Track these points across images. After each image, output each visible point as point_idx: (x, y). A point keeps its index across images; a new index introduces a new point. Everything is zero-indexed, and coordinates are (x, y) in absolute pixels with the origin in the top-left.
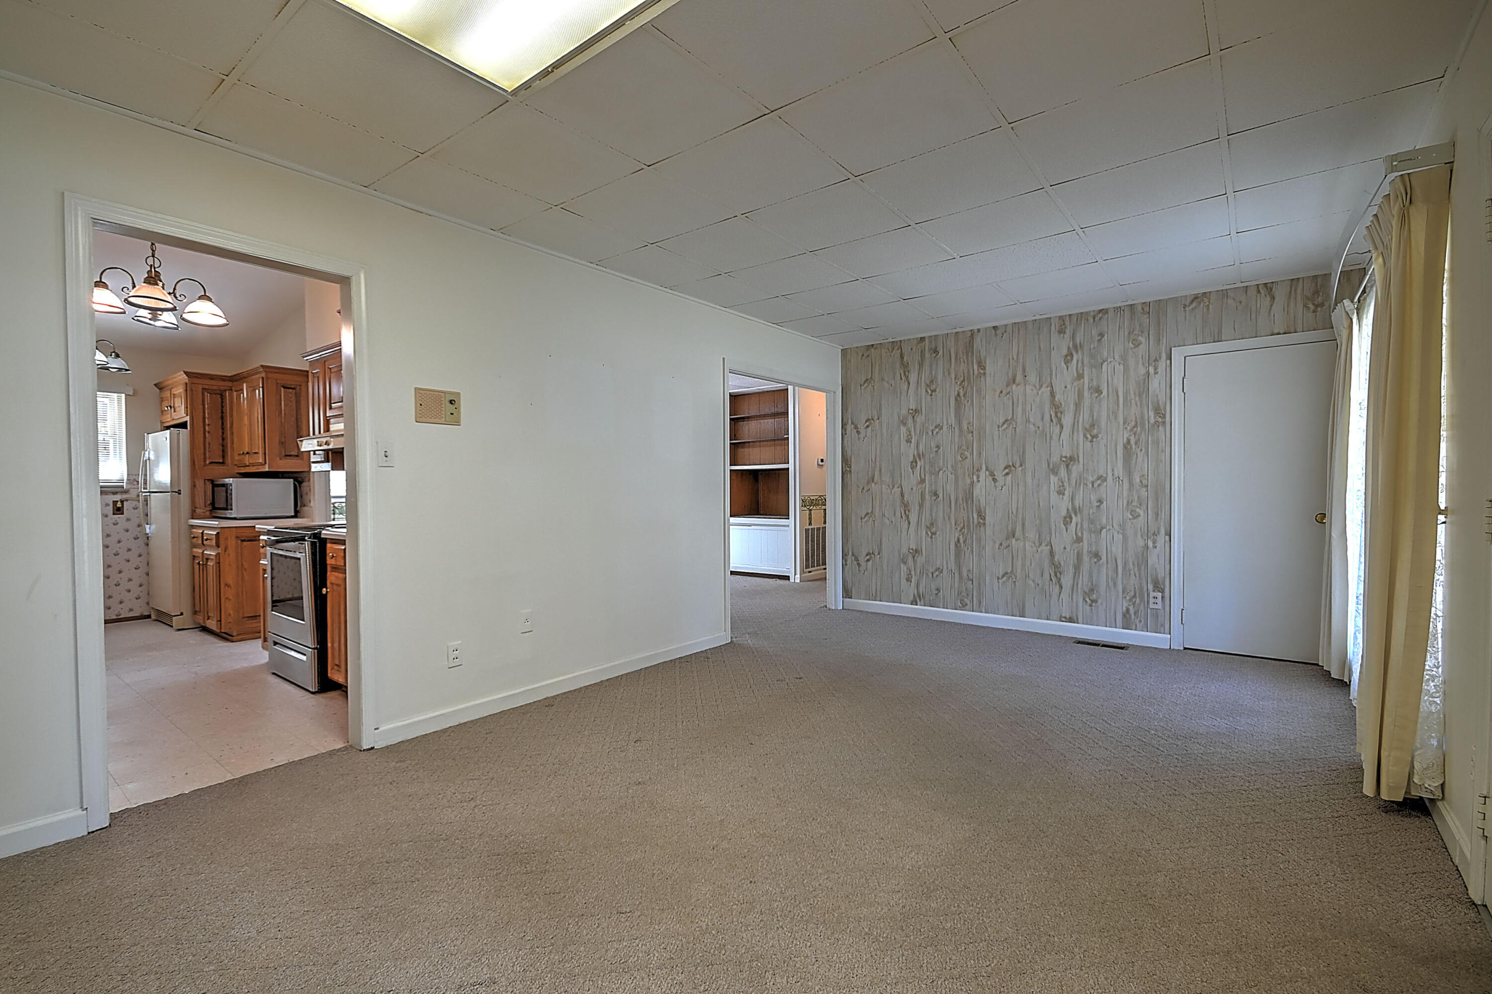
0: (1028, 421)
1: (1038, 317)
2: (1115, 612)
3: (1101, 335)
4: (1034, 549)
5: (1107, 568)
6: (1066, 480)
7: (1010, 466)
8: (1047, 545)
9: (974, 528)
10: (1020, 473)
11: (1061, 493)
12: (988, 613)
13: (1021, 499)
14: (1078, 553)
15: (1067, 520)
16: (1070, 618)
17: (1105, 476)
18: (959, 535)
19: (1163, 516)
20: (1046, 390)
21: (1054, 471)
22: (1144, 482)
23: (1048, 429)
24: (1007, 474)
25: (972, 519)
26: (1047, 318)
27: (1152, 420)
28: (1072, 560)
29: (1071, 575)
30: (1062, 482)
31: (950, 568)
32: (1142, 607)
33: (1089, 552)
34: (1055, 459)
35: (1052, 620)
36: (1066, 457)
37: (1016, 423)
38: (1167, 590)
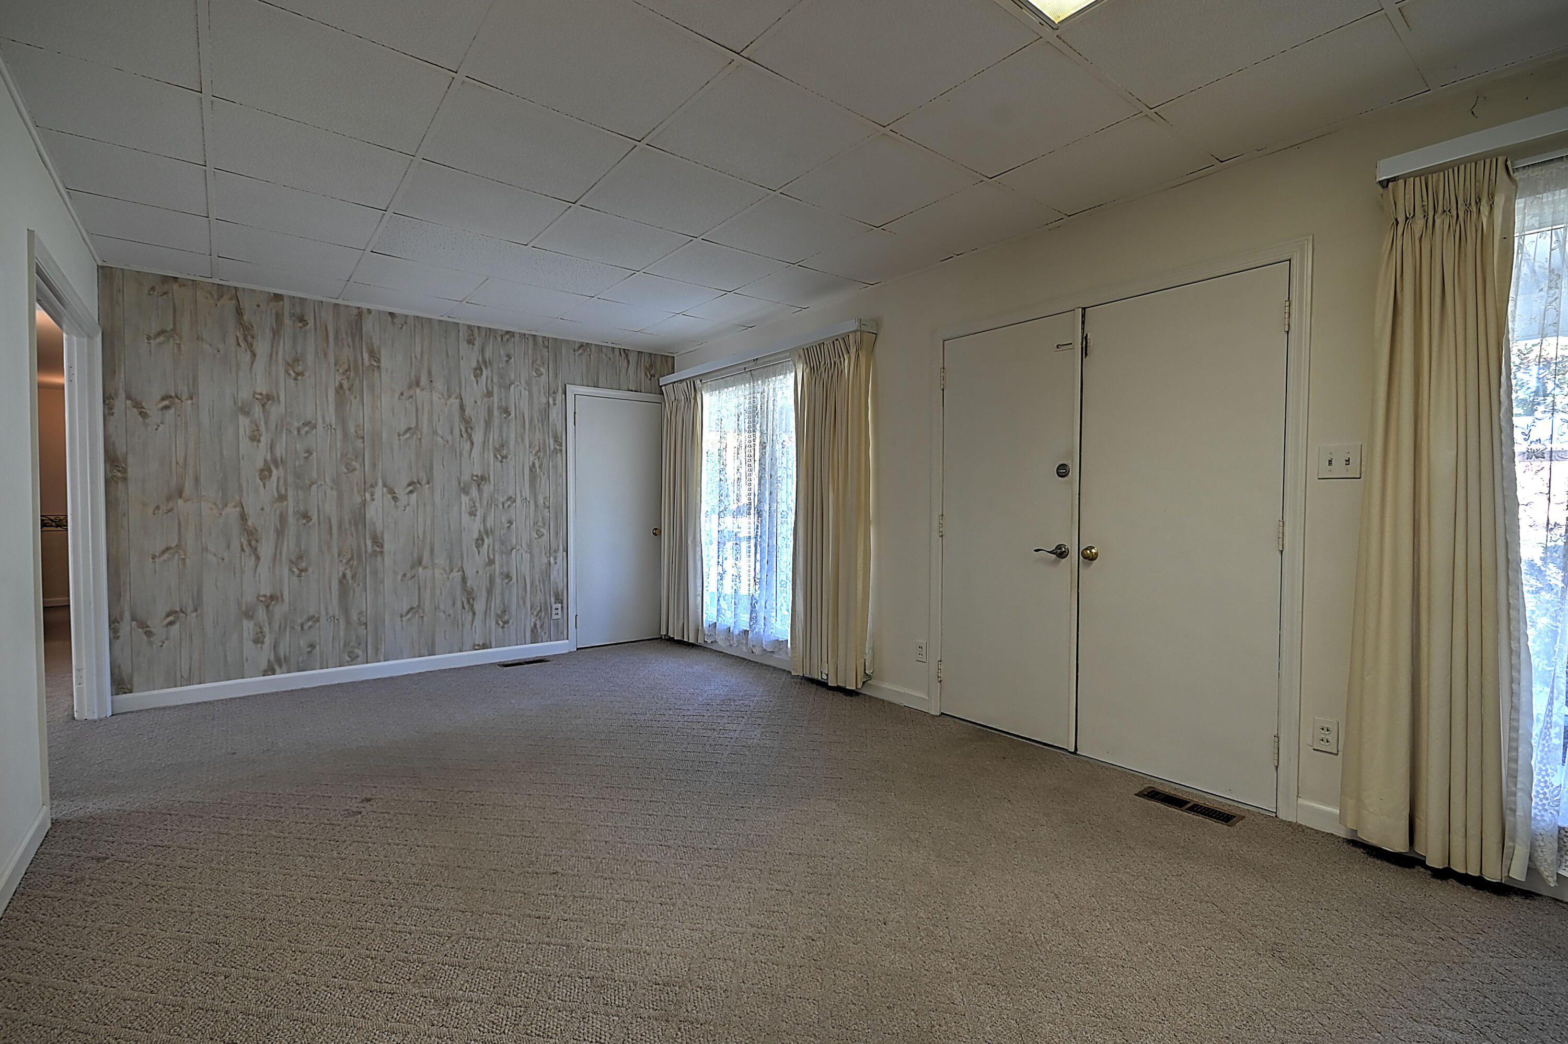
0: (435, 432)
1: (445, 318)
2: (525, 629)
3: (509, 356)
4: (445, 576)
5: (517, 587)
6: (478, 500)
7: (414, 483)
8: (458, 571)
9: (368, 558)
10: (427, 491)
11: (472, 514)
12: (388, 660)
13: (429, 522)
14: (490, 576)
15: (479, 542)
16: (484, 644)
17: (514, 497)
18: (346, 569)
19: (562, 534)
20: (455, 402)
21: (465, 490)
22: (547, 503)
23: (458, 445)
24: (411, 492)
25: (364, 547)
26: (455, 323)
27: (552, 447)
28: (485, 583)
29: (484, 600)
30: (474, 503)
31: (331, 614)
32: (547, 619)
33: (501, 574)
34: (466, 477)
35: (466, 651)
36: (477, 476)
37: (421, 433)
38: (565, 601)
